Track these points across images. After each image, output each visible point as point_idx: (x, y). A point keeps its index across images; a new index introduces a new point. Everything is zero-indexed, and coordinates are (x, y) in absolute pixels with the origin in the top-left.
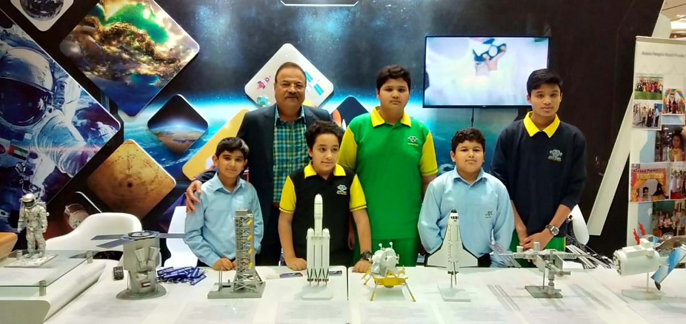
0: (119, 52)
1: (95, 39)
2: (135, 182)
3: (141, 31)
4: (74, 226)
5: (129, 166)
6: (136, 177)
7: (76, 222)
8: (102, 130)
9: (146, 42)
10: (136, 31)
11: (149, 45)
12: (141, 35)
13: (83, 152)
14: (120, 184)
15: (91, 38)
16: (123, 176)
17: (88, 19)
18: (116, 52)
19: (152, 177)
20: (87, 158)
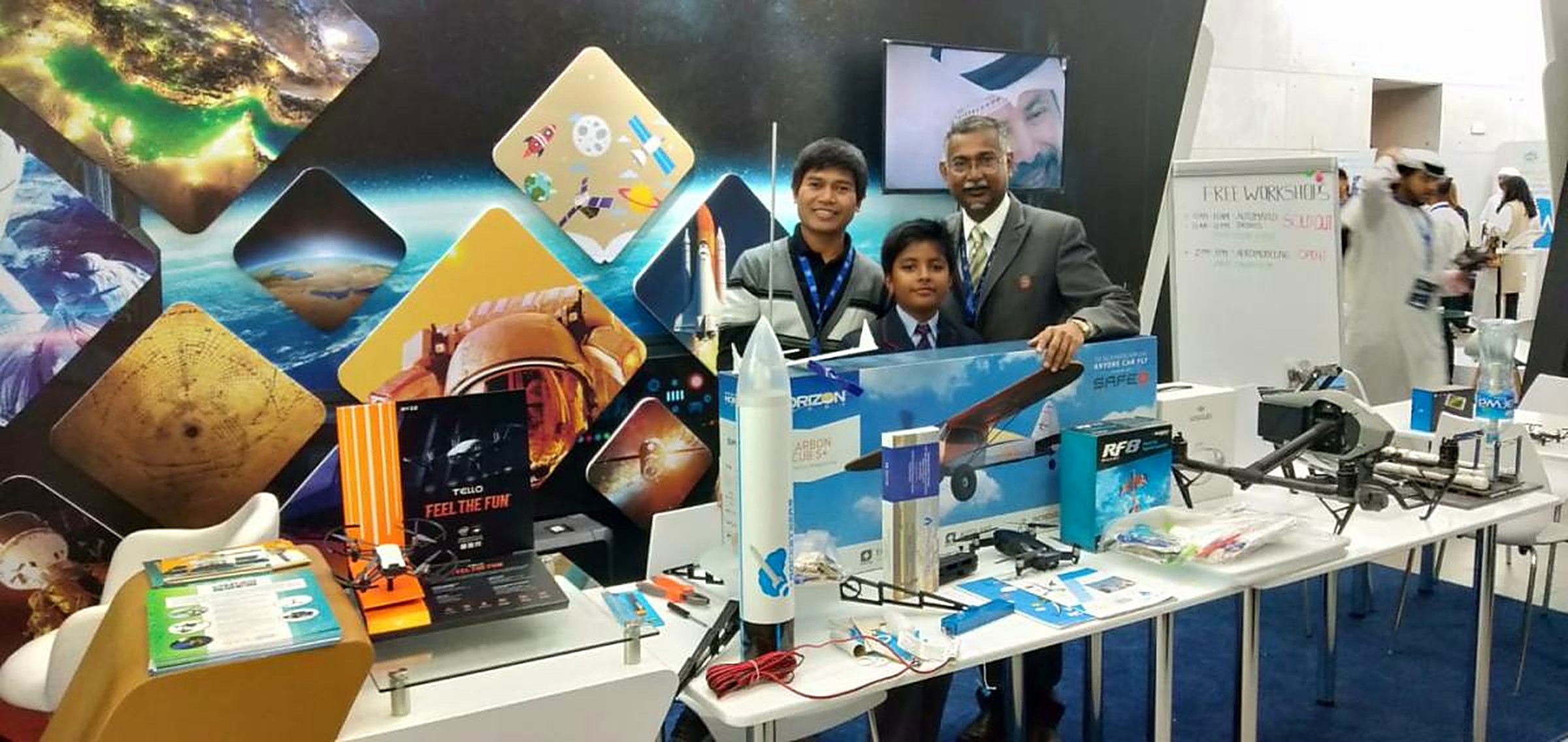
0: (205, 23)
1: (279, 62)
2: (207, 423)
3: (139, 81)
4: (13, 581)
5: (184, 376)
6: (209, 408)
7: (22, 566)
8: (101, 277)
9: (122, 50)
10: (155, 83)
11: (114, 42)
12: (137, 70)
13: (40, 347)
14: (162, 433)
15: (293, 66)
16: (168, 407)
17: (300, 117)
18: (215, 24)
19: (260, 402)
20: (54, 363)
